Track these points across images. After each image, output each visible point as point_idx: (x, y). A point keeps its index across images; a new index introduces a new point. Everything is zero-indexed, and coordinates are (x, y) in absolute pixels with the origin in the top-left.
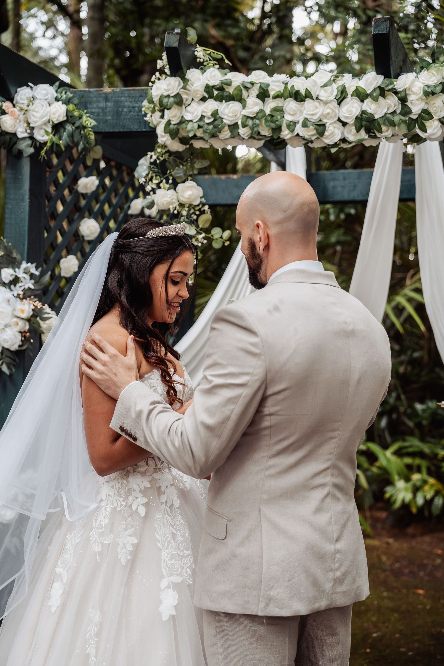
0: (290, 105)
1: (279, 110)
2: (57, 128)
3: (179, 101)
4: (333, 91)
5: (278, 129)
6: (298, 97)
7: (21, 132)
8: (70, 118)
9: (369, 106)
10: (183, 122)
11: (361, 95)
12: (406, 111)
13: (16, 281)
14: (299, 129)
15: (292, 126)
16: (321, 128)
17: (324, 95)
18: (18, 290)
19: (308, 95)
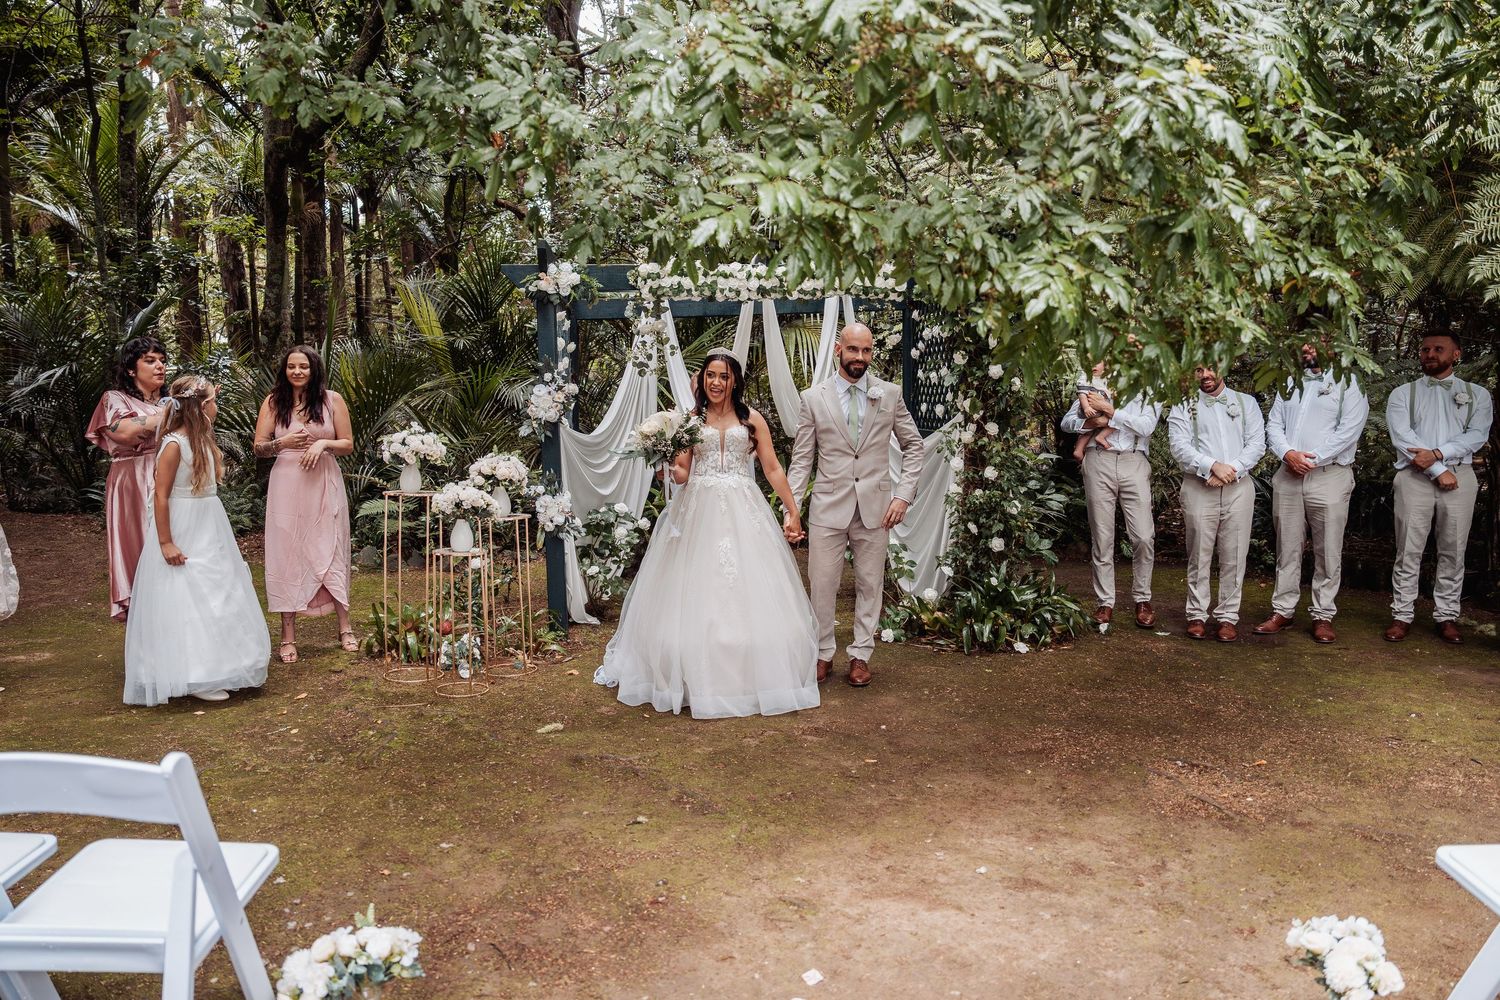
0: (721, 280)
1: (715, 282)
2: (575, 288)
3: (658, 276)
4: (744, 274)
5: (714, 293)
6: (726, 276)
7: (551, 290)
8: (583, 281)
9: (763, 282)
10: (660, 287)
11: (759, 277)
12: (782, 286)
13: (553, 380)
14: (726, 292)
15: (722, 291)
16: (738, 293)
17: (739, 275)
18: (554, 386)
19: (731, 275)
